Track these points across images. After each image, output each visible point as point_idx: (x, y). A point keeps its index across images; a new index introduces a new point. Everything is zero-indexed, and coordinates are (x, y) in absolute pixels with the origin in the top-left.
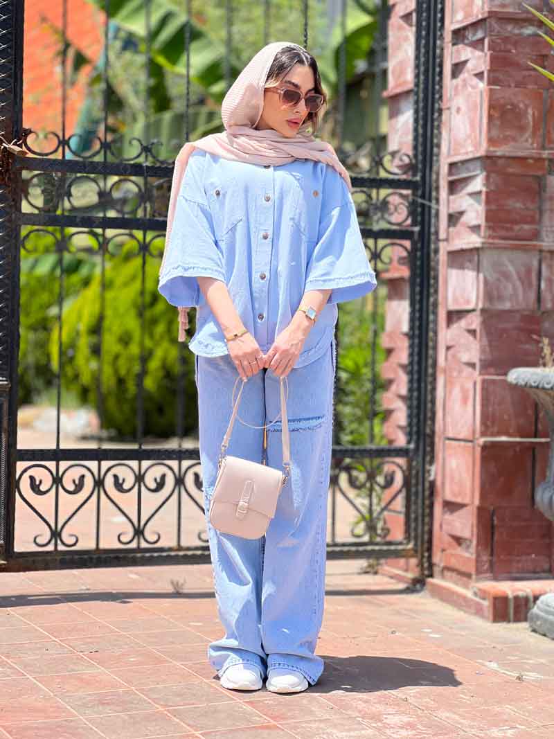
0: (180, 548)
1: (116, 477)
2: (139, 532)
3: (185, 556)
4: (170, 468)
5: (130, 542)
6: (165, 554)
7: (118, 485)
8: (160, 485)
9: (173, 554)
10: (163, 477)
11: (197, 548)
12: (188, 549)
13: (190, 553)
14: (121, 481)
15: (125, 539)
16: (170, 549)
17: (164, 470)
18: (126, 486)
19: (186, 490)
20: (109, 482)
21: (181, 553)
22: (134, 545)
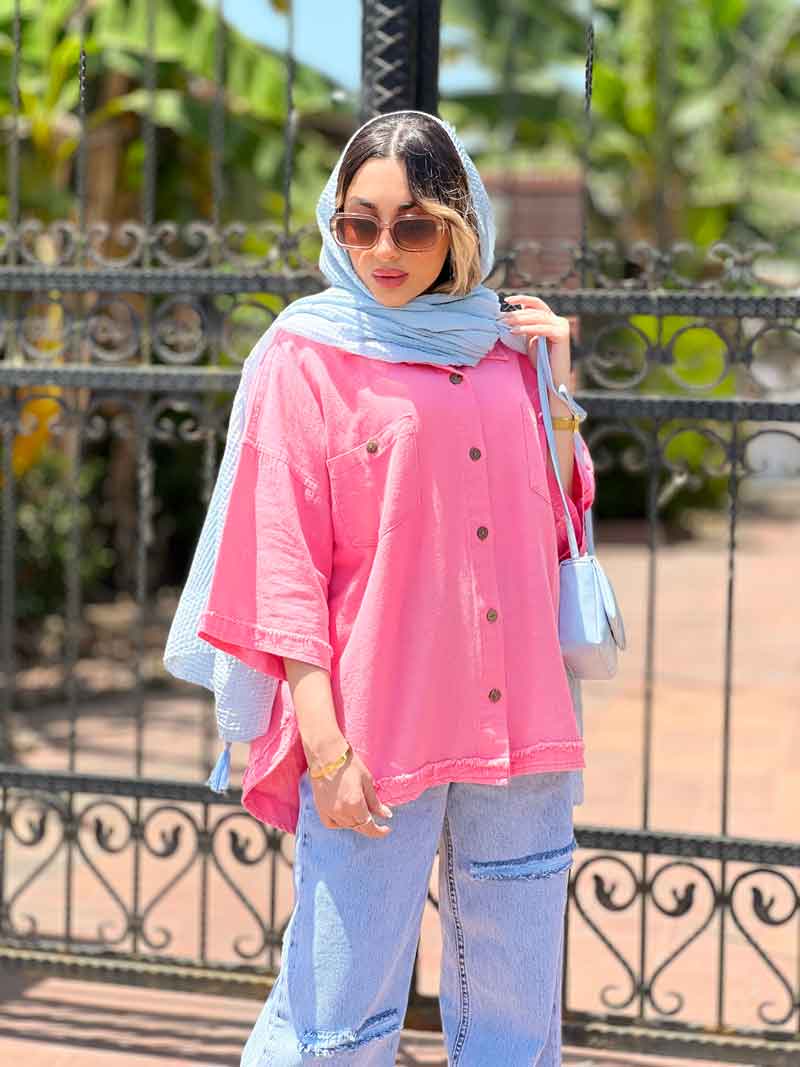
0: (720, 1030)
1: (598, 880)
2: (643, 991)
3: (728, 1047)
4: (703, 873)
5: (626, 1005)
6: (687, 1037)
7: (604, 896)
8: (685, 904)
9: (704, 1038)
10: (690, 889)
11: (753, 1035)
12: (737, 1034)
13: (738, 1042)
14: (608, 889)
15: (614, 997)
16: (700, 1030)
17: (692, 876)
18: (619, 898)
19: (735, 919)
20: (586, 889)
21: (721, 1040)
22: (632, 1011)
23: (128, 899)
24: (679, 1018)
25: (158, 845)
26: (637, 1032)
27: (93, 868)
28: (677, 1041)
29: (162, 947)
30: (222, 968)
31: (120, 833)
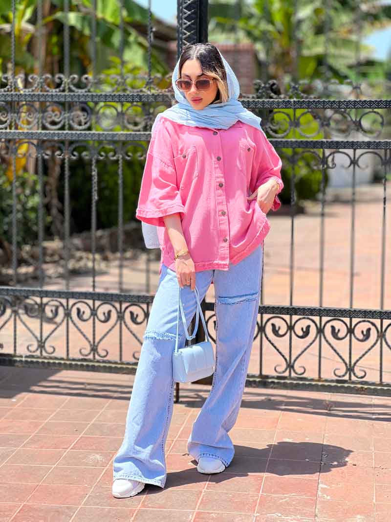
0: (320, 380)
1: (273, 325)
2: (290, 366)
3: (323, 386)
4: (313, 321)
5: (284, 372)
6: (307, 383)
7: (275, 331)
8: (306, 333)
9: (314, 383)
10: (308, 327)
11: (332, 381)
12: (326, 381)
13: (326, 384)
14: (277, 329)
15: (280, 369)
16: (312, 380)
17: (309, 322)
18: (281, 332)
19: (325, 338)
20: (269, 329)
21: (320, 383)
22: (287, 374)
23: (91, 339)
24: (304, 376)
25: (102, 318)
26: (288, 381)
27: (77, 327)
28: (303, 384)
29: (105, 356)
30: (128, 364)
31: (87, 313)
